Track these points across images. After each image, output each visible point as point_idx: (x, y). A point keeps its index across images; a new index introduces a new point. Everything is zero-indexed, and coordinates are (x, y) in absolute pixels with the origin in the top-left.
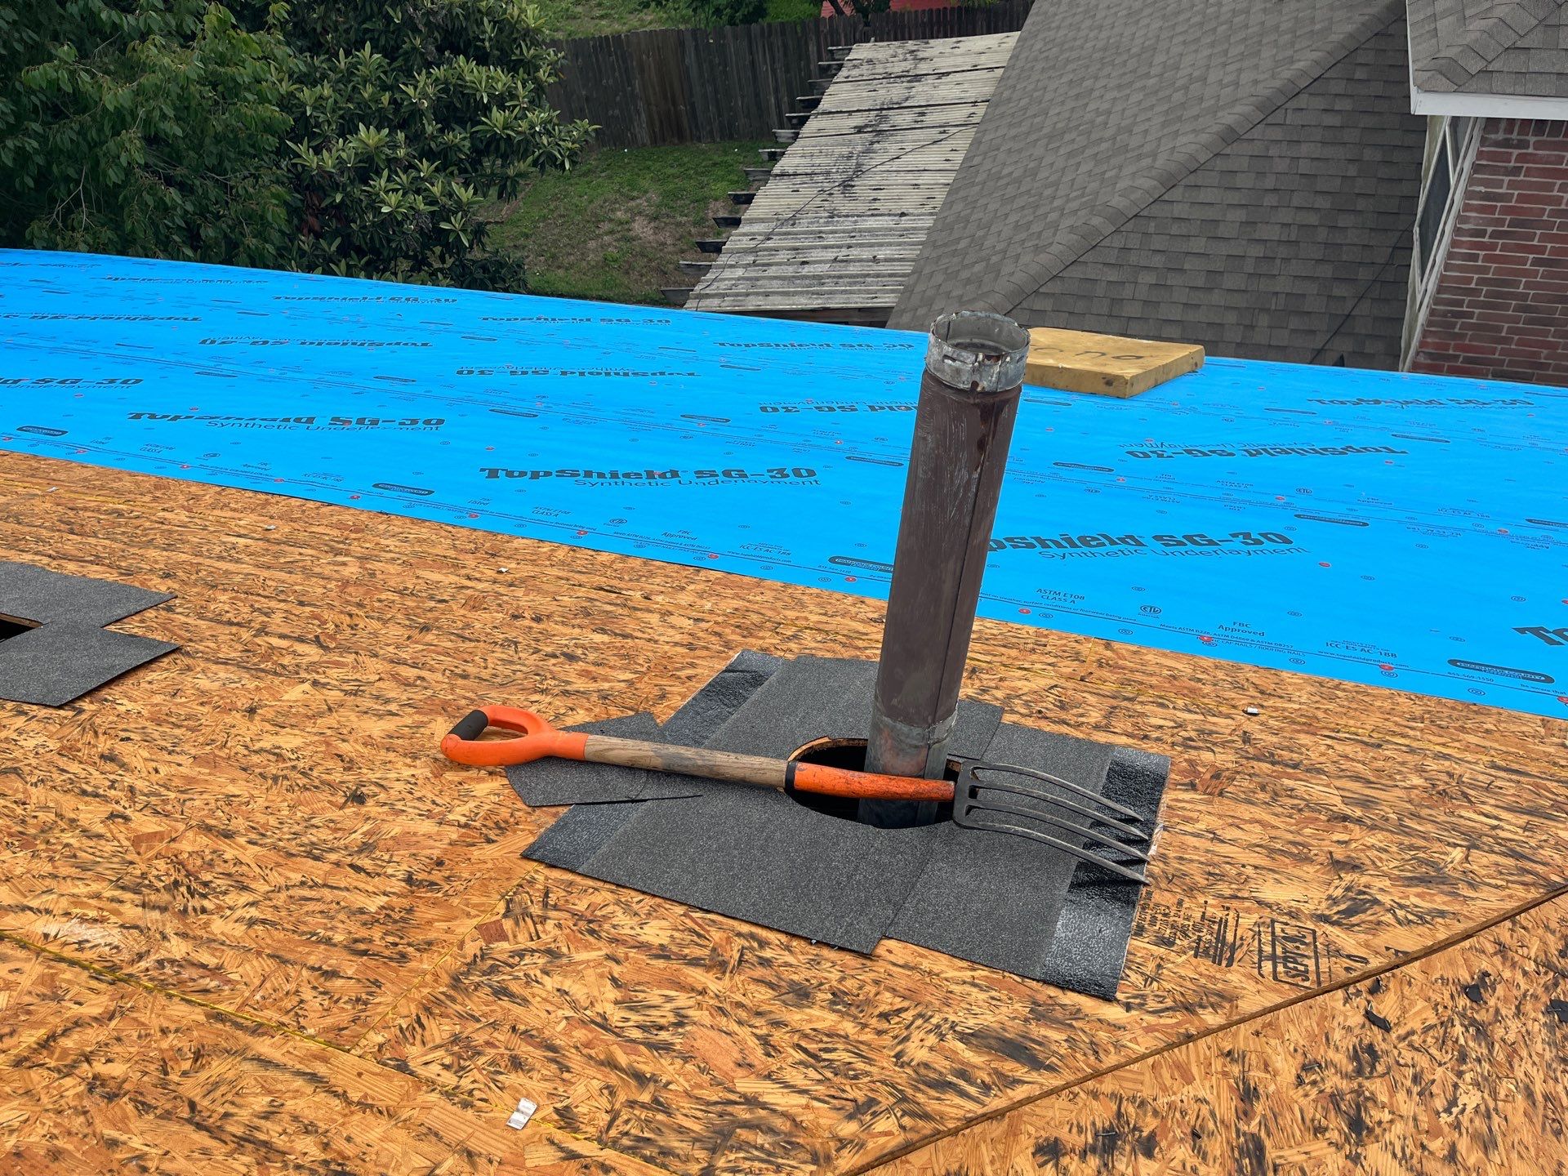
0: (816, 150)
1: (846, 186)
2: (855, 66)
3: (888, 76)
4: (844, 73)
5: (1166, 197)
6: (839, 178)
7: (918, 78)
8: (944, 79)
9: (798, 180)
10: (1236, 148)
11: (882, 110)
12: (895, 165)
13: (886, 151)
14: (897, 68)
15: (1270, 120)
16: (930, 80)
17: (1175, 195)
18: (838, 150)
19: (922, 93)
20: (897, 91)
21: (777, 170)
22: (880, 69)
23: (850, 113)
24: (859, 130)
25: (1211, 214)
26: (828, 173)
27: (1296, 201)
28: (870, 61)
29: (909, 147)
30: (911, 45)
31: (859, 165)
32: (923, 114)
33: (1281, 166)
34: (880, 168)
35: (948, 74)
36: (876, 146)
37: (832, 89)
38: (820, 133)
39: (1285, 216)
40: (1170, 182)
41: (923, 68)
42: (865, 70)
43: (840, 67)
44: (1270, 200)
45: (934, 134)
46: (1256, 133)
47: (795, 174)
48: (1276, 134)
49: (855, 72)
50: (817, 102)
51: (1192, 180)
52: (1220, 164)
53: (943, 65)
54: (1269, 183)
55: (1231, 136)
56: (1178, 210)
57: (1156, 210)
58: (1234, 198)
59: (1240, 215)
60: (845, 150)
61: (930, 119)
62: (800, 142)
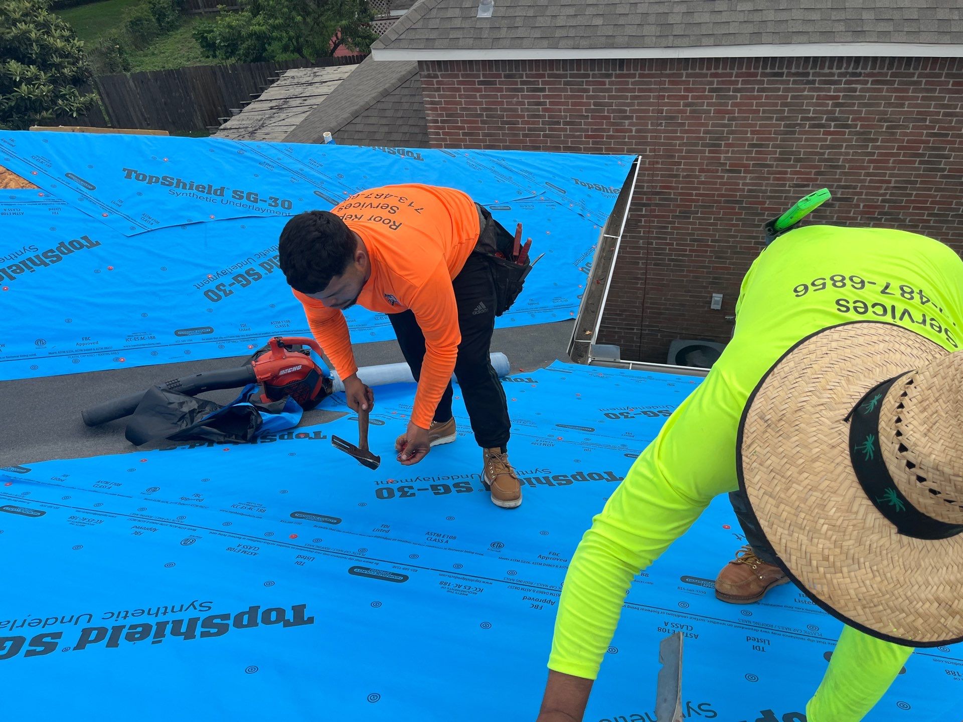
0: (246, 118)
1: (252, 133)
2: (285, 80)
3: (298, 84)
4: (279, 82)
5: (353, 122)
6: (250, 130)
7: (311, 84)
8: (324, 84)
9: (232, 131)
10: (387, 99)
11: (286, 99)
12: (281, 123)
13: (279, 116)
14: (303, 81)
15: (403, 86)
16: (317, 85)
17: (358, 120)
18: (256, 118)
19: (310, 90)
20: (298, 90)
21: (222, 127)
22: (296, 81)
23: (271, 100)
24: (272, 108)
25: (372, 129)
26: (247, 127)
27: (411, 122)
28: (293, 77)
29: (290, 115)
30: (316, 69)
31: (263, 124)
32: (305, 100)
33: (406, 106)
34: (272, 125)
35: (326, 82)
36: (276, 115)
37: (270, 89)
38: (253, 110)
39: (405, 129)
40: (356, 115)
41: (317, 79)
42: (288, 82)
43: (278, 80)
44: (400, 122)
45: (306, 108)
46: (397, 92)
47: (231, 129)
48: (406, 92)
49: (283, 82)
50: (259, 96)
51: (365, 114)
52: (380, 106)
53: (325, 78)
54: (400, 114)
55: (386, 93)
56: (359, 127)
57: (348, 128)
58: (384, 121)
59: (386, 129)
60: (259, 117)
61: (307, 103)
62: (241, 114)
